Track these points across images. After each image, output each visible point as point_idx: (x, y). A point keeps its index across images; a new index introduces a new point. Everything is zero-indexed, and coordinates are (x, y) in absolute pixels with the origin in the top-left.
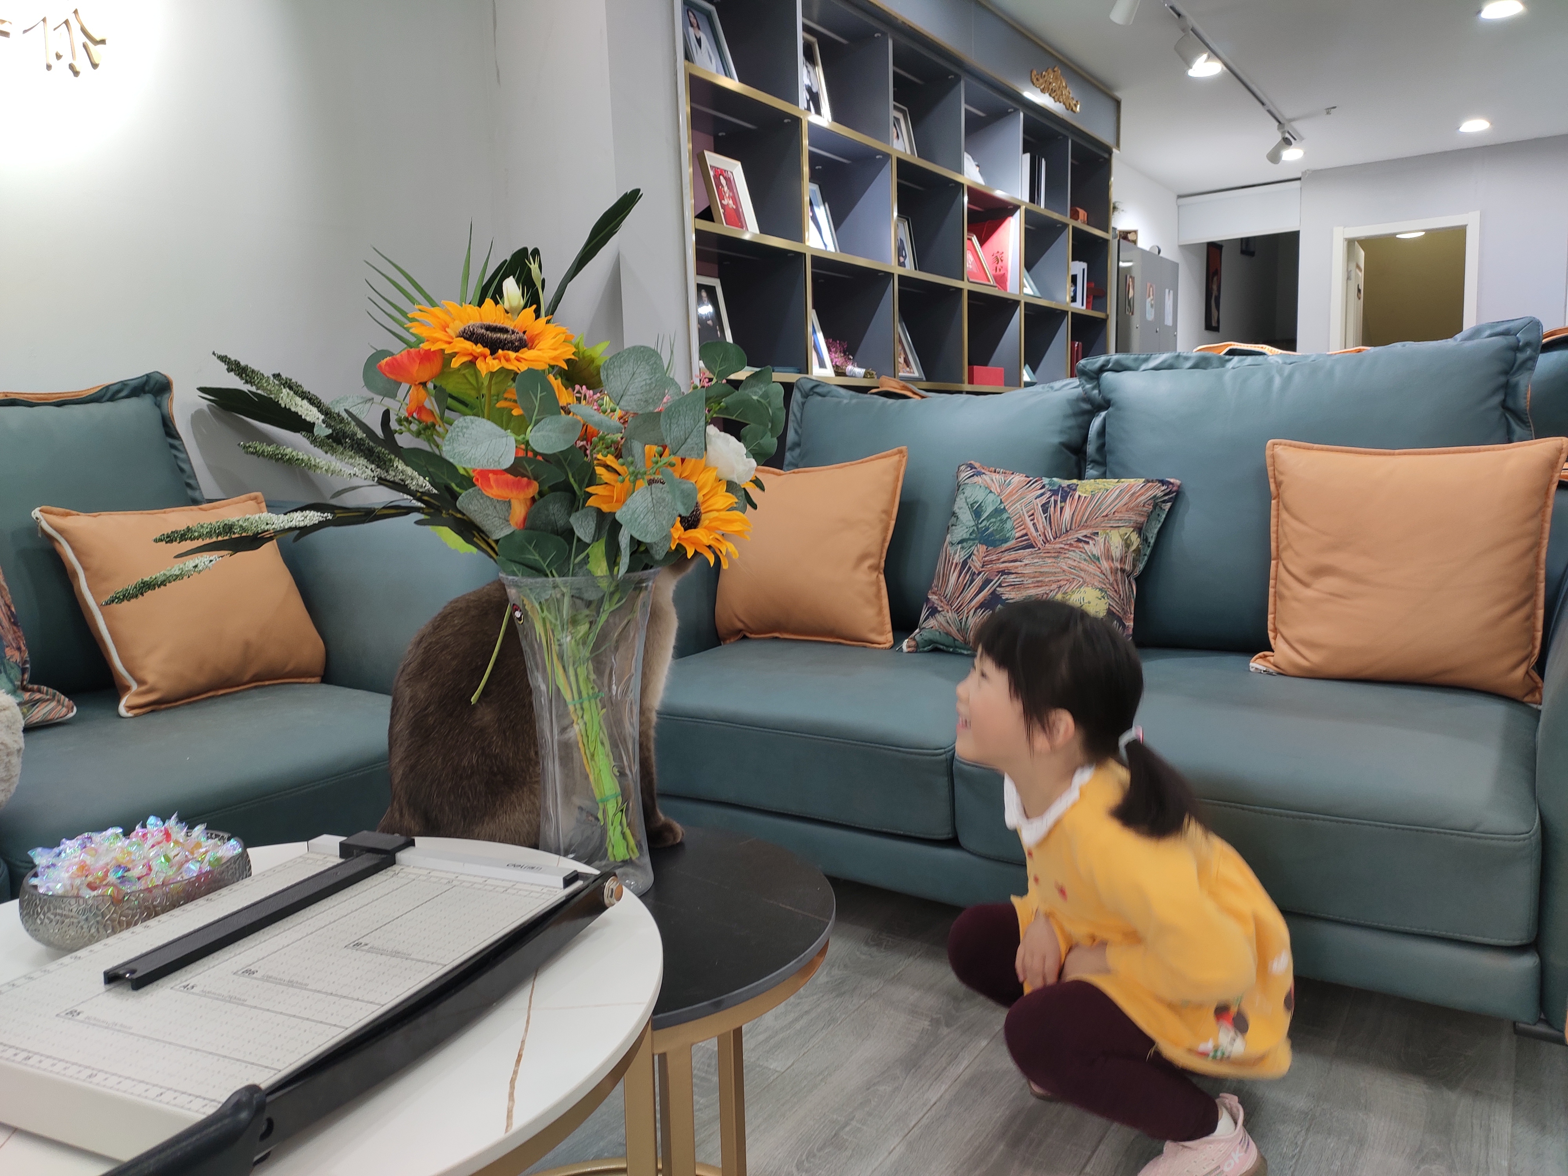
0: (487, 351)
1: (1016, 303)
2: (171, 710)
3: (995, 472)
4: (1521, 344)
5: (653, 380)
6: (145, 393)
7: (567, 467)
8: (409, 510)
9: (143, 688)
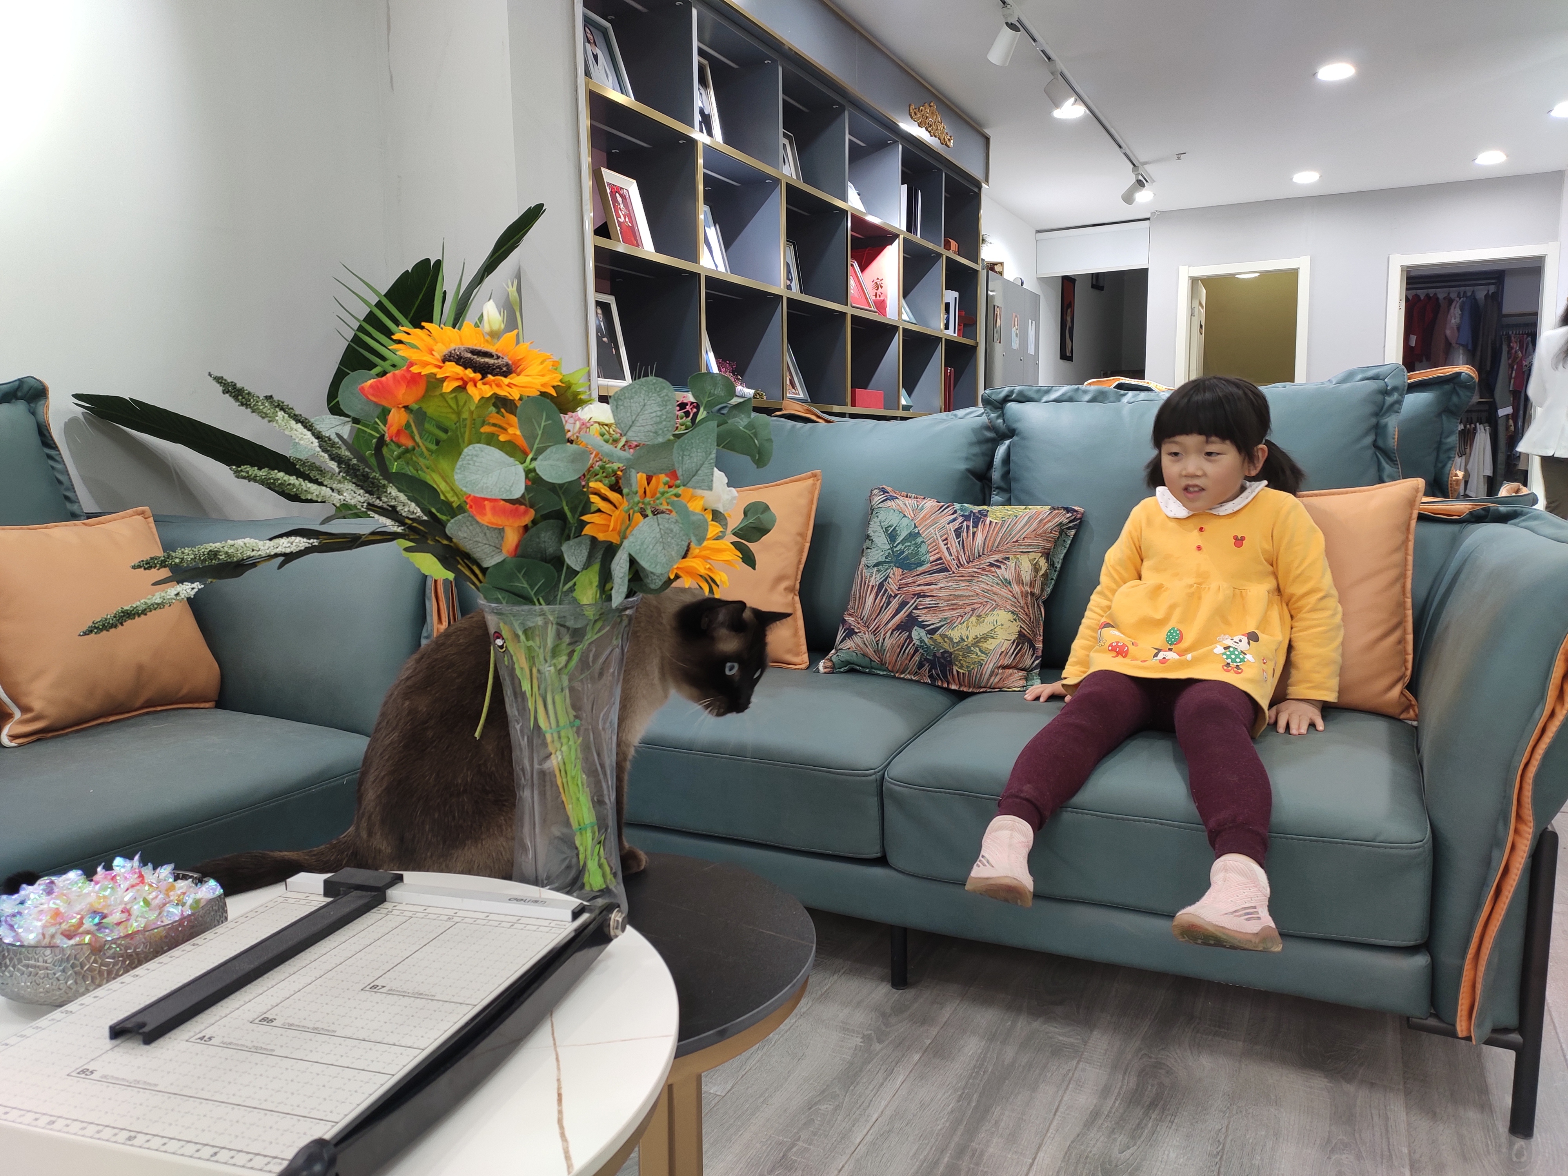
0: (478, 376)
1: (895, 328)
2: (60, 739)
3: (907, 497)
4: (1389, 388)
5: (664, 412)
6: (17, 398)
7: (562, 495)
8: (393, 536)
9: (29, 716)
